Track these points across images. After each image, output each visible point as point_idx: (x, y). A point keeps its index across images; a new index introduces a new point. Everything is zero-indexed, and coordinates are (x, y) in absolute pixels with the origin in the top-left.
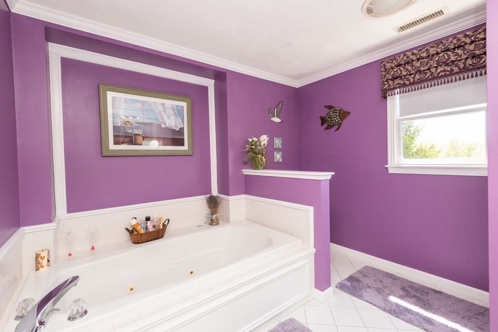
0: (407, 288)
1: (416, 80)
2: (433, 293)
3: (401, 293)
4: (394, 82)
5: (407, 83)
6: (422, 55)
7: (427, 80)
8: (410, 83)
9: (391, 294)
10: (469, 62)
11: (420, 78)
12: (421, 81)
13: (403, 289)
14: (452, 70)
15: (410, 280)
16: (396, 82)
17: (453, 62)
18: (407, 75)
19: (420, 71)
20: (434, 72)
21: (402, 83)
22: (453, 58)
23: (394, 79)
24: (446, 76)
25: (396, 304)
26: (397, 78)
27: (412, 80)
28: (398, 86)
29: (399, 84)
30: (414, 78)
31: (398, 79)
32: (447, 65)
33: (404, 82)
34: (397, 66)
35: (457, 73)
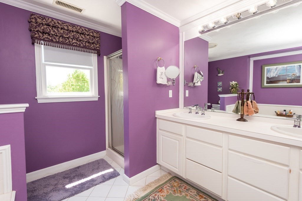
0: (66, 176)
1: (60, 41)
2: (77, 169)
3: (67, 180)
4: (43, 36)
5: (54, 40)
6: (64, 27)
7: (66, 44)
8: (56, 41)
9: (64, 185)
10: (87, 44)
11: (63, 41)
12: (63, 43)
13: (64, 178)
14: (80, 45)
15: (61, 172)
16: (46, 36)
17: (80, 40)
18: (54, 35)
19: (63, 37)
20: (71, 41)
21: (51, 39)
22: (80, 38)
23: (43, 33)
24: (76, 46)
25: (73, 187)
26: (46, 33)
27: (58, 40)
28: (47, 39)
29: (47, 38)
30: (59, 39)
31: (47, 35)
32: (77, 40)
33: (52, 39)
34: (47, 25)
35: (82, 47)
